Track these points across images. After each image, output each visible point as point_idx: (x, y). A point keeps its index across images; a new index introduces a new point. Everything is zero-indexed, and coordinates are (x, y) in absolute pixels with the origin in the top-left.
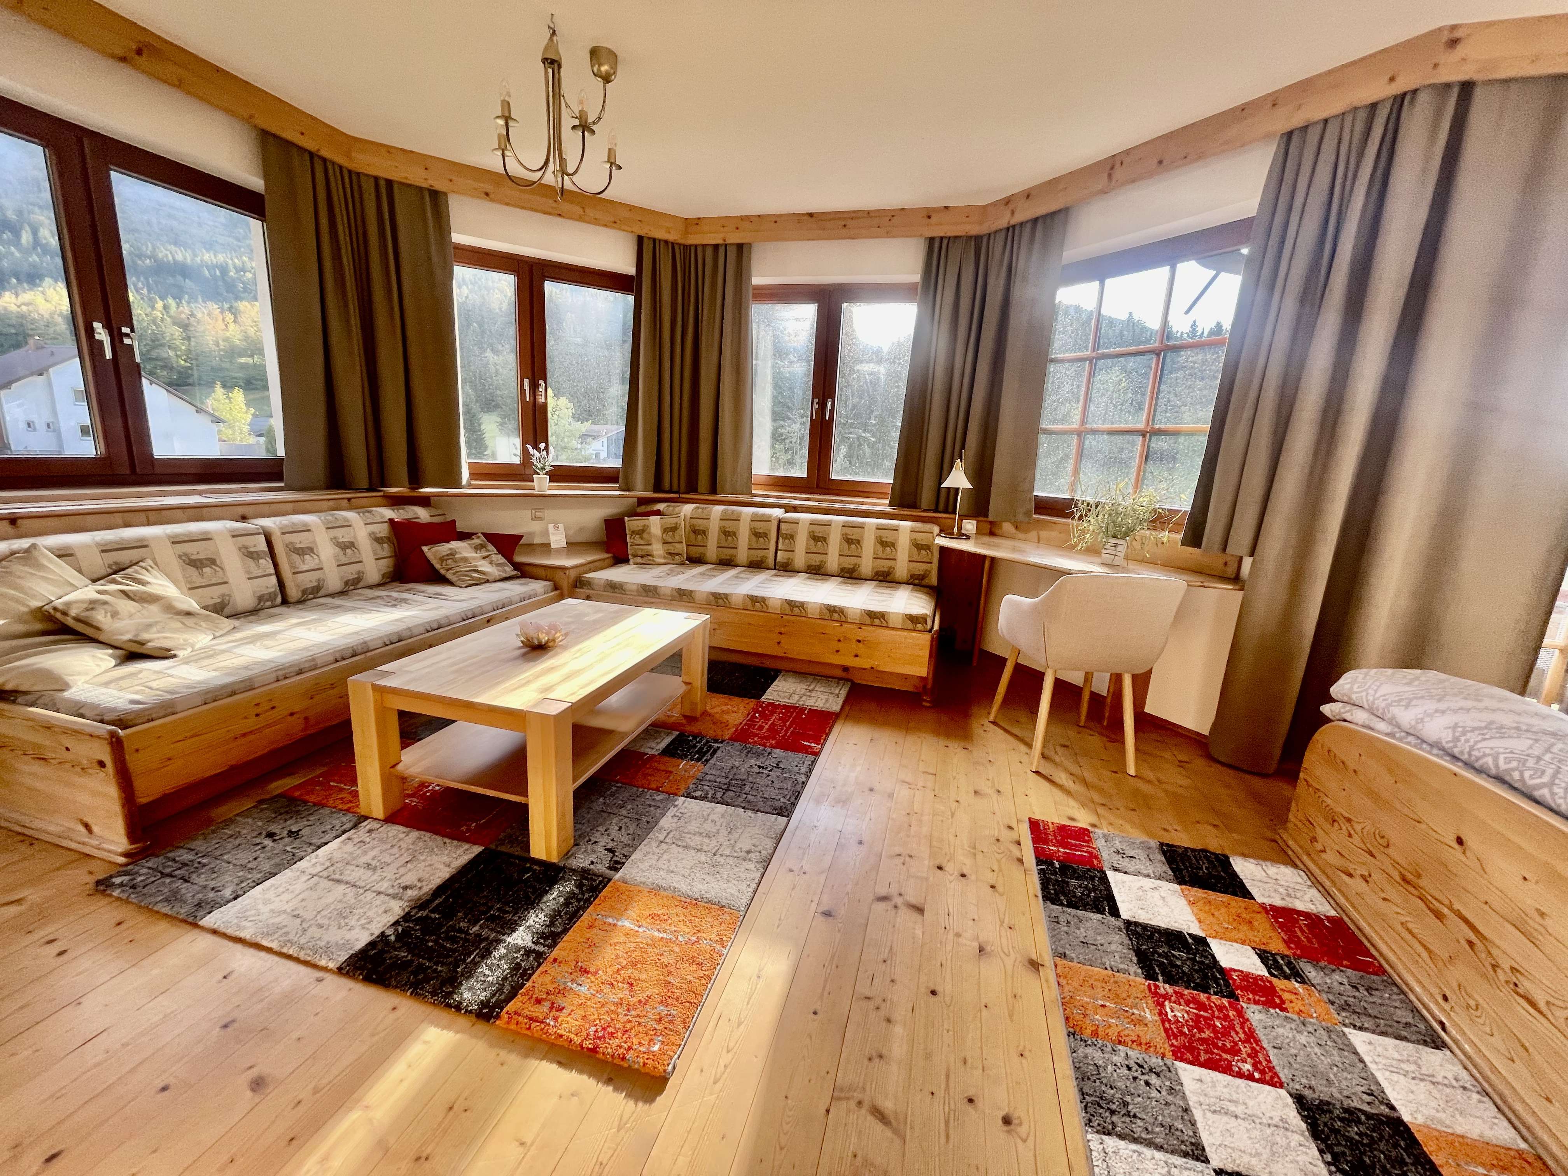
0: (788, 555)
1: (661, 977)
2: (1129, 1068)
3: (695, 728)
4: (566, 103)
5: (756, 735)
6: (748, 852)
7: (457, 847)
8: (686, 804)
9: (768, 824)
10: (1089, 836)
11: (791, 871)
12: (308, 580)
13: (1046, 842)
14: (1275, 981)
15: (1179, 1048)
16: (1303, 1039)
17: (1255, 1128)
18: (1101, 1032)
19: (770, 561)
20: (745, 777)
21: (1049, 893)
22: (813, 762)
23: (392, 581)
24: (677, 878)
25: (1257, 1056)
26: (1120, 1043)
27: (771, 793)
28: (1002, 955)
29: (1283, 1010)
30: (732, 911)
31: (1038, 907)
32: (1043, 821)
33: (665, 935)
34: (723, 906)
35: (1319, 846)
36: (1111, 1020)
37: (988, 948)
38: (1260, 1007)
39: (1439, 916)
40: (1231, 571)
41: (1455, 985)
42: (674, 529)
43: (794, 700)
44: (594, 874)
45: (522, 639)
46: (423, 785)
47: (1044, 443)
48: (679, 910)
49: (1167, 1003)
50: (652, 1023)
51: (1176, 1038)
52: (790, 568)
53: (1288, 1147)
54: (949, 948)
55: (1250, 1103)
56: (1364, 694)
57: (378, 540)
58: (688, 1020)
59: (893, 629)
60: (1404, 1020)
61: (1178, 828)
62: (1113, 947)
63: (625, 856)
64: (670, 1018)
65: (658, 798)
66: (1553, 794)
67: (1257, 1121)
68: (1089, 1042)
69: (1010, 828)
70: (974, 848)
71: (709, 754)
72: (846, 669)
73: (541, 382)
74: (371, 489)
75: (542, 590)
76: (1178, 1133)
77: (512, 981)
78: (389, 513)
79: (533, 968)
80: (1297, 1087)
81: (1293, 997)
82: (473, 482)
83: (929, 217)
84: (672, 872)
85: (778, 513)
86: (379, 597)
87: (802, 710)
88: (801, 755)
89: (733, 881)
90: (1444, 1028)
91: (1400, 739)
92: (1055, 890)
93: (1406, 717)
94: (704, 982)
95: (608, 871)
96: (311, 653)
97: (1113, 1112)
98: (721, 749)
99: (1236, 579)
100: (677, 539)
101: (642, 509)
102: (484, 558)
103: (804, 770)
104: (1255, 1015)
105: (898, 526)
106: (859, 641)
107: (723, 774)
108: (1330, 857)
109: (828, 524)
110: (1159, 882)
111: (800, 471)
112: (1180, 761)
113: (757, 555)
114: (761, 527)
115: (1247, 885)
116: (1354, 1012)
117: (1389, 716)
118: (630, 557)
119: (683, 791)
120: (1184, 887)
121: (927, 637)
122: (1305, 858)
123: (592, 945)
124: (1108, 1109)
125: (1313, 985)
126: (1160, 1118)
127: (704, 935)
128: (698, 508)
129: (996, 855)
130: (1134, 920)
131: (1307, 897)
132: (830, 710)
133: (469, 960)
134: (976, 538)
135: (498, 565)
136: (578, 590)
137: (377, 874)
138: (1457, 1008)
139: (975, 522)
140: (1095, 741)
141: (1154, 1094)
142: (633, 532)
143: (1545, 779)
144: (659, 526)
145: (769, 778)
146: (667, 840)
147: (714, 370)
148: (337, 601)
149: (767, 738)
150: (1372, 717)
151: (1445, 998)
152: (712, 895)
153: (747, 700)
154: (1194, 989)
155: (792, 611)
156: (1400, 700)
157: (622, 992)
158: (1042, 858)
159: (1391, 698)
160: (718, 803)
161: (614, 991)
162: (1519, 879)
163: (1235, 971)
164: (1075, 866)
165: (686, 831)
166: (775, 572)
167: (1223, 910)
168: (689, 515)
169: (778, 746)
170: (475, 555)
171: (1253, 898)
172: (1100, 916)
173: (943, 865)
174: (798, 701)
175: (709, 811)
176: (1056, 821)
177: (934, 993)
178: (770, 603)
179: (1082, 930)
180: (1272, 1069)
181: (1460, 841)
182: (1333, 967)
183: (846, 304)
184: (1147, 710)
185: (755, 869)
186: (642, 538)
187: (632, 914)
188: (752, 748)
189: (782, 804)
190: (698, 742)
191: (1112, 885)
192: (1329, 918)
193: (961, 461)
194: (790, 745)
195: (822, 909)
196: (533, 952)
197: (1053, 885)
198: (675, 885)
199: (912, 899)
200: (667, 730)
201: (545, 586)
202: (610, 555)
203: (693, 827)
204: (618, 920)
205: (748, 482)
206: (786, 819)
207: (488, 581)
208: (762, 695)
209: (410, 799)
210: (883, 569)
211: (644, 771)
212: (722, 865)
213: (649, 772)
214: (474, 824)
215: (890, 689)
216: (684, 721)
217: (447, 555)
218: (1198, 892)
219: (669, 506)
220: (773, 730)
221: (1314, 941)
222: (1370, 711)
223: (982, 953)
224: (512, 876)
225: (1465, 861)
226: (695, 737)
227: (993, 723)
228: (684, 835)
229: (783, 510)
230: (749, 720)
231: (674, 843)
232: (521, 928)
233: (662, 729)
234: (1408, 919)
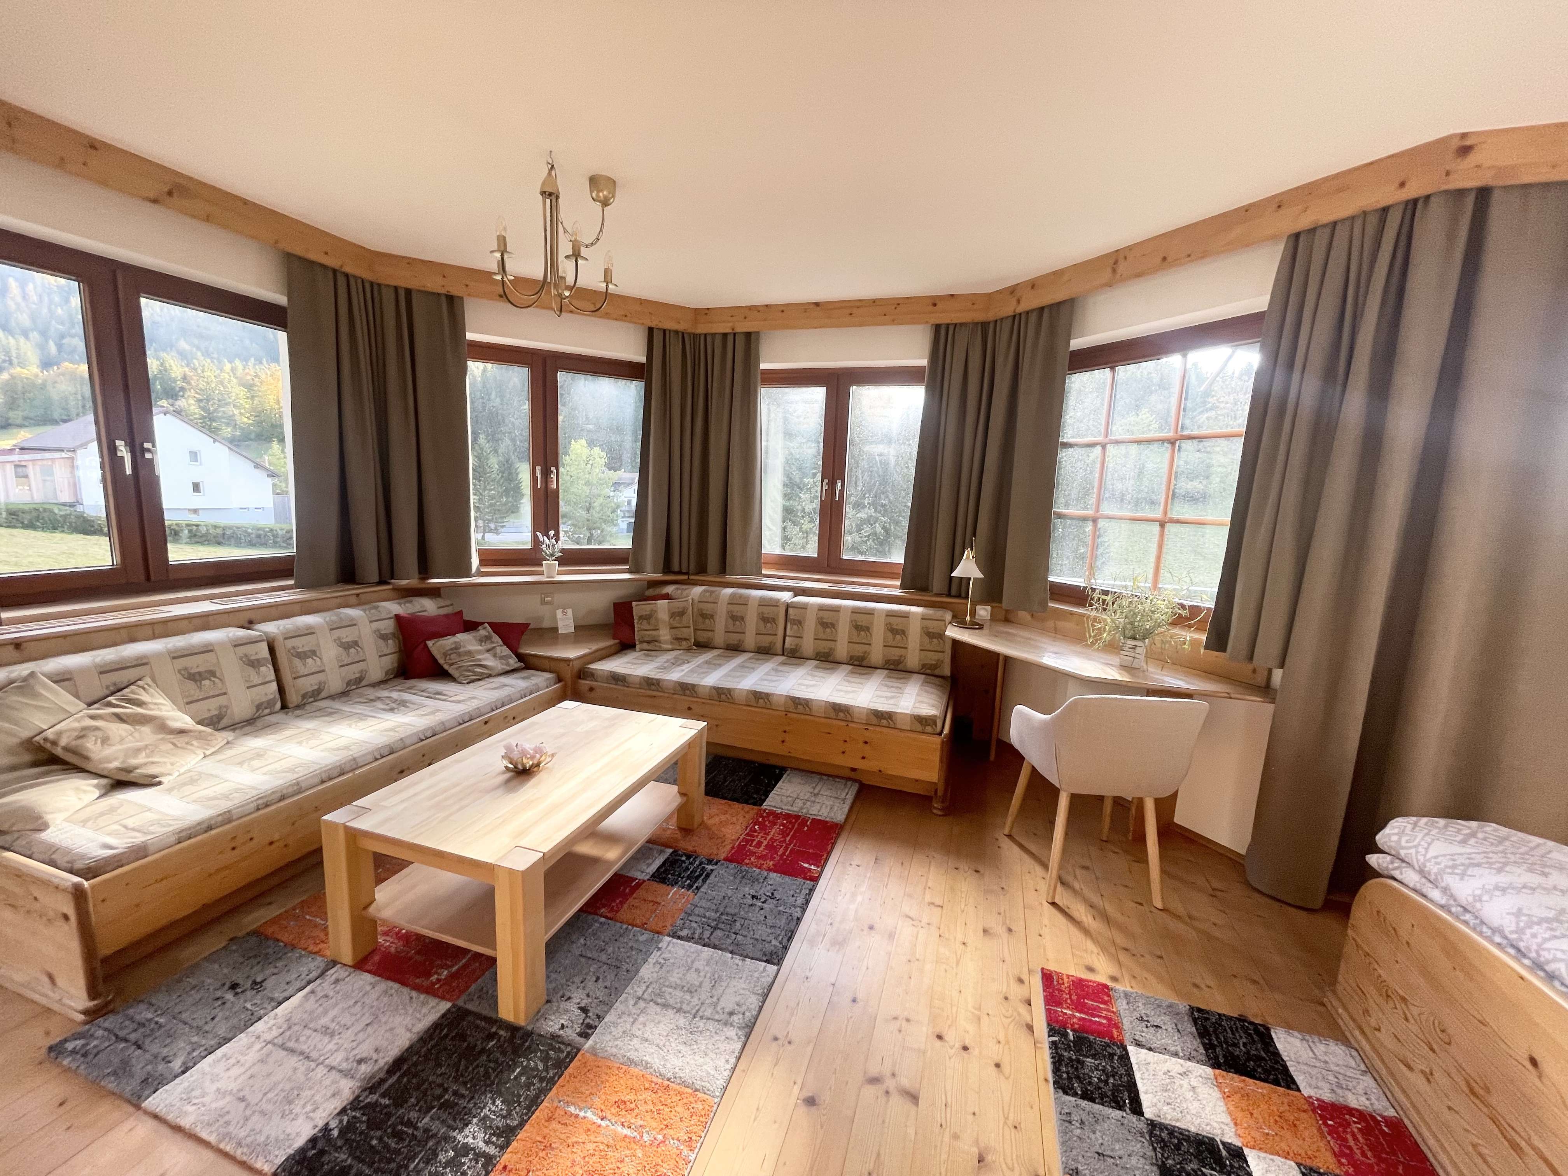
0: (797, 640)
3: (690, 845)
4: (564, 228)
5: (753, 853)
6: (731, 1014)
7: (423, 1004)
8: (671, 947)
9: (756, 975)
10: (1109, 996)
11: (776, 1039)
12: (308, 684)
13: (1059, 1004)
19: (778, 647)
20: (736, 911)
21: (1060, 1077)
22: (811, 890)
23: (394, 677)
24: (650, 1049)
27: (762, 931)
30: (706, 1097)
31: (1049, 1097)
32: (1057, 973)
33: (629, 1132)
34: (696, 1090)
35: (1373, 1022)
37: (989, 1158)
40: (1260, 679)
42: (682, 613)
43: (797, 808)
44: (563, 1043)
45: (507, 764)
47: (1059, 529)
48: (647, 1095)
52: (797, 655)
54: (944, 1157)
56: (1413, 851)
57: (383, 637)
59: (901, 730)
61: (1211, 984)
62: (1134, 1160)
63: (598, 1017)
65: (642, 938)
69: (1021, 981)
70: (979, 1009)
71: (700, 880)
72: (854, 770)
73: (553, 469)
74: (381, 582)
78: (396, 607)
82: (482, 571)
83: (935, 305)
84: (647, 1040)
85: (787, 596)
86: (379, 698)
87: (805, 820)
88: (800, 880)
89: (711, 1054)
91: (1457, 918)
92: (1068, 1073)
93: (1463, 889)
95: (578, 1038)
96: (296, 776)
98: (714, 873)
99: (1266, 690)
100: (685, 624)
101: (650, 592)
102: (488, 650)
103: (800, 901)
105: (908, 612)
106: (866, 743)
107: (714, 907)
108: (1386, 1039)
109: (837, 609)
110: (1189, 1063)
111: (811, 550)
112: (1214, 889)
113: (765, 641)
114: (768, 611)
115: (1291, 1069)
117: (1443, 884)
118: (637, 643)
119: (669, 928)
120: (1218, 1071)
121: (938, 740)
122: (1360, 1038)
123: (547, 1146)
127: (671, 1132)
128: (705, 591)
129: (1004, 1019)
130: (1159, 1120)
131: (1360, 1089)
132: (835, 820)
133: (413, 1165)
134: (990, 630)
135: (501, 658)
136: (580, 681)
137: (334, 1041)
139: (989, 608)
140: (1120, 862)
142: (641, 617)
144: (667, 610)
145: (762, 912)
146: (646, 996)
147: (723, 452)
148: (337, 705)
149: (763, 857)
150: (1423, 880)
152: (686, 1074)
153: (747, 807)
155: (796, 708)
156: (1454, 867)
158: (1056, 1027)
159: (1445, 862)
160: (704, 945)
164: (1092, 1038)
165: (667, 984)
166: (782, 658)
167: (1263, 1106)
168: (696, 599)
169: (775, 869)
170: (480, 648)
171: (1299, 1090)
172: (1118, 1113)
173: (944, 1034)
174: (802, 808)
175: (694, 956)
176: (1072, 972)
178: (774, 699)
179: (1098, 1134)
181: (1533, 1062)
183: (854, 387)
184: (1177, 820)
185: (735, 1038)
186: (649, 624)
187: (597, 1101)
188: (747, 872)
189: (773, 948)
190: (690, 863)
191: (1135, 1067)
192: (1388, 1121)
193: (972, 550)
194: (788, 868)
195: (806, 1094)
196: (483, 1157)
197: (1066, 1065)
198: (647, 1058)
199: (905, 1082)
200: (660, 848)
201: (548, 679)
202: (617, 641)
203: (674, 978)
204: (580, 1110)
205: (757, 563)
206: (775, 967)
207: (490, 676)
208: (764, 801)
209: (384, 938)
210: (894, 658)
211: (631, 901)
212: (701, 1032)
213: (636, 902)
214: (445, 973)
215: (901, 792)
216: (679, 835)
217: (451, 649)
218: (1235, 1080)
219: (677, 589)
220: (771, 847)
221: (1369, 1154)
222: (1421, 872)
223: (982, 1164)
224: (476, 1045)
225: (1542, 1088)
226: (689, 857)
227: (1009, 836)
228: (663, 989)
229: (790, 593)
230: (747, 835)
231: (652, 1000)
232: (475, 1120)
233: (655, 846)
234: (1480, 1142)
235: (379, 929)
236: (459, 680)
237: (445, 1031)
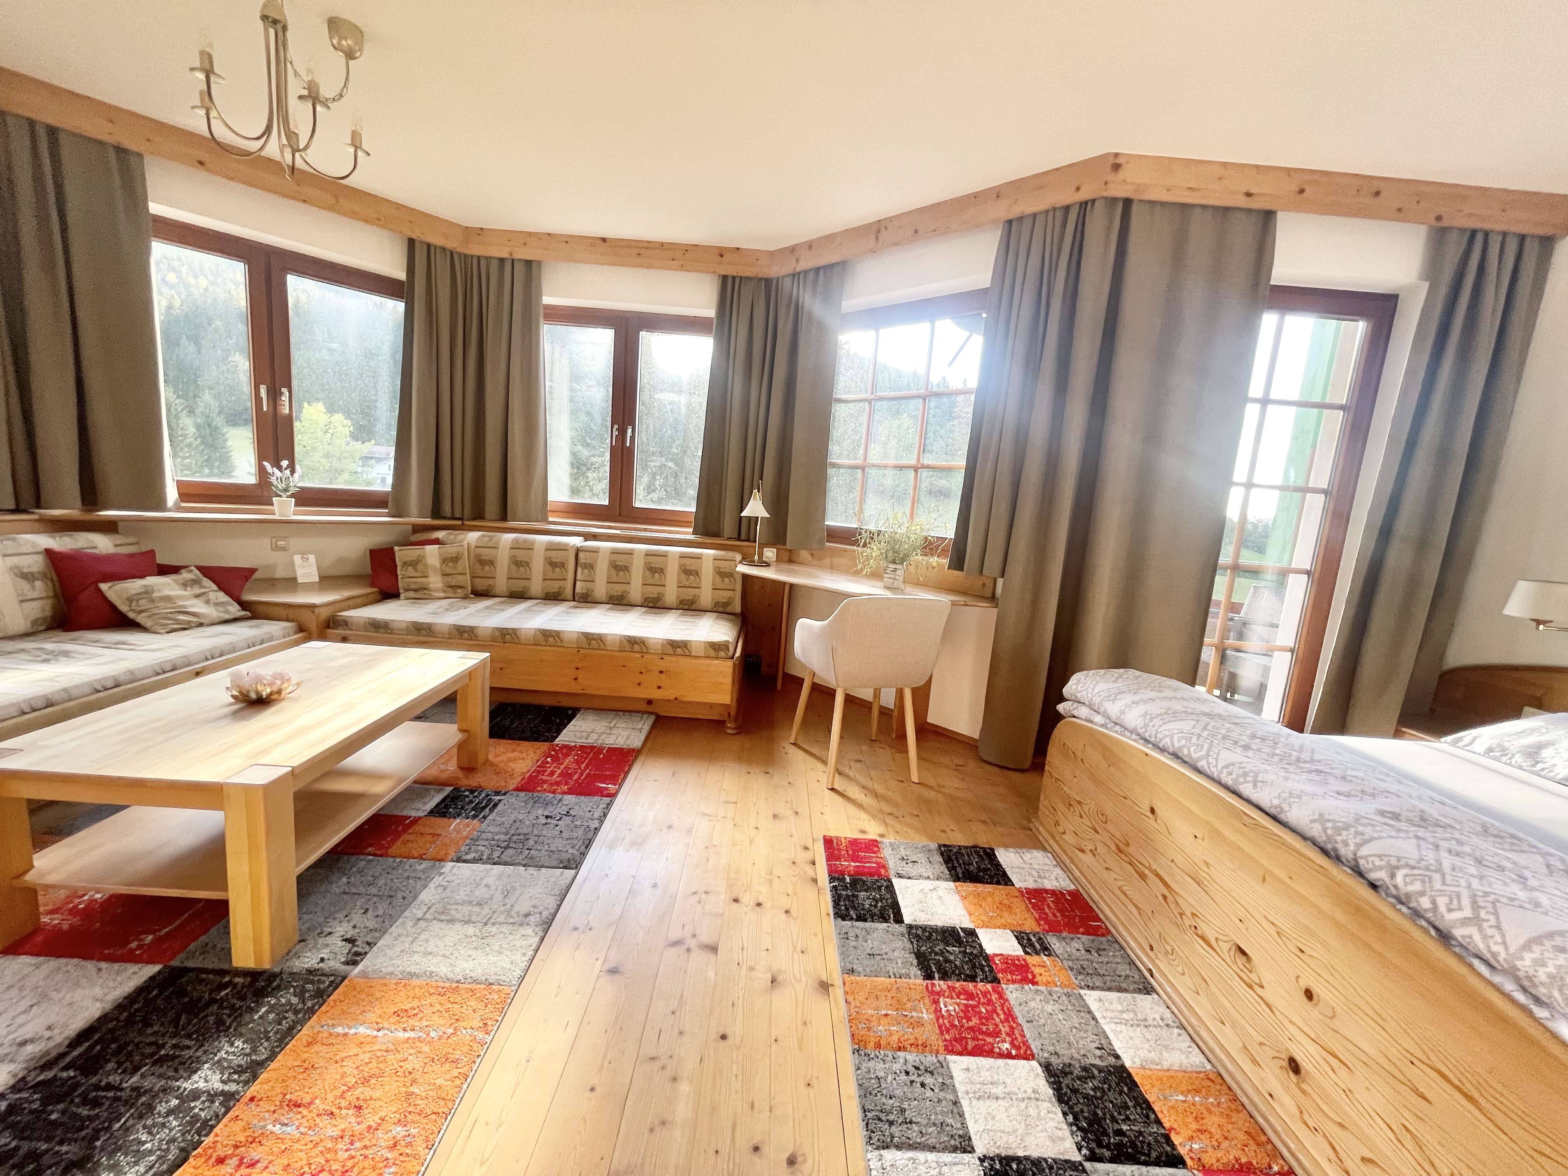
0: (589, 585)
1: (403, 1089)
2: (907, 1073)
3: (473, 781)
4: (294, 69)
5: (545, 782)
6: (527, 915)
7: (119, 972)
8: (455, 871)
9: (553, 880)
10: (878, 847)
11: (576, 929)
13: (838, 859)
14: (1028, 957)
15: (950, 1041)
16: (1049, 1008)
17: (1011, 1105)
18: (883, 1043)
19: (568, 592)
20: (530, 830)
21: (839, 909)
22: (609, 804)
23: (45, 630)
24: (435, 961)
25: (1013, 1034)
26: (900, 1049)
27: (559, 844)
28: (793, 980)
29: (1034, 983)
30: (501, 988)
31: (830, 925)
32: (837, 838)
33: (412, 1034)
34: (491, 984)
35: (1061, 829)
36: (892, 1028)
37: (780, 978)
38: (1016, 986)
39: (1143, 876)
40: (988, 591)
41: (1157, 936)
42: (456, 559)
43: (591, 740)
44: (324, 975)
45: (235, 693)
46: (75, 894)
47: (834, 478)
48: (434, 999)
49: (941, 1000)
50: (383, 1152)
51: (948, 1031)
52: (589, 599)
53: (1039, 1117)
54: (742, 985)
55: (1008, 1081)
56: (1085, 693)
57: (27, 577)
58: (432, 1136)
59: (696, 657)
60: (1123, 974)
61: (954, 828)
62: (896, 953)
63: (369, 944)
64: (408, 1140)
65: (420, 868)
66: (1209, 764)
67: (1014, 1098)
68: (872, 1056)
69: (806, 848)
70: (771, 874)
71: (487, 810)
72: (650, 702)
73: (285, 390)
74: (16, 510)
75: (281, 633)
76: (948, 1129)
77: (183, 1140)
78: (46, 541)
79: (217, 1116)
80: (1046, 1055)
81: (1042, 970)
82: (183, 505)
83: (721, 256)
84: (430, 953)
85: (577, 541)
86: (22, 650)
87: (600, 750)
88: (597, 798)
89: (506, 952)
90: (1152, 976)
91: (1110, 729)
92: (845, 905)
93: (1113, 709)
94: (458, 1082)
95: (343, 967)
97: (891, 1123)
98: (503, 803)
100: (460, 569)
101: (416, 537)
102: (197, 596)
103: (598, 814)
104: (1013, 993)
105: (702, 554)
106: (661, 672)
107: (504, 831)
108: (1069, 838)
109: (630, 553)
110: (937, 882)
111: (601, 499)
112: (956, 766)
113: (554, 586)
114: (557, 556)
115: (1008, 873)
116: (1088, 974)
117: (1103, 709)
118: (401, 591)
119: (452, 854)
120: (957, 884)
121: (730, 663)
122: (1052, 842)
123: (308, 1068)
124: (888, 1120)
125: (1057, 956)
126: (933, 1117)
127: (464, 1024)
128: (483, 536)
129: (792, 878)
130: (915, 923)
131: (1053, 876)
132: (632, 747)
133: (117, 1126)
134: (776, 566)
135: (216, 604)
136: (329, 631)
138: (1160, 956)
139: (775, 550)
140: (885, 754)
141: (929, 1093)
142: (405, 563)
143: (1203, 753)
144: (437, 556)
145: (557, 828)
146: (427, 916)
147: (501, 387)
149: (558, 783)
150: (1092, 712)
151: (1152, 949)
152: (478, 973)
153: (538, 744)
154: (965, 980)
155: (589, 644)
156: (1109, 696)
157: (348, 1121)
158: (835, 876)
159: (1103, 694)
160: (494, 864)
161: (334, 1122)
162: (1192, 838)
163: (997, 955)
164: (864, 878)
165: (453, 901)
166: (572, 603)
167: (989, 899)
168: (473, 544)
169: (570, 792)
170: (183, 593)
171: (1013, 885)
172: (885, 925)
173: (740, 897)
174: (597, 740)
175: (482, 874)
176: (849, 835)
177: (724, 1037)
178: (566, 637)
179: (869, 941)
180: (1025, 1043)
181: (1153, 811)
182: (1072, 936)
183: (644, 332)
184: (930, 719)
185: (532, 934)
186: (415, 570)
187: (371, 1016)
188: (539, 797)
189: (570, 856)
190: (474, 797)
191: (897, 892)
192: (1070, 893)
193: (759, 491)
194: (584, 789)
195: (608, 966)
196: (220, 1095)
197: (844, 900)
198: (432, 968)
199: (705, 939)
200: (438, 787)
201: (285, 628)
202: (375, 589)
203: (461, 896)
204: (350, 1028)
205: (543, 509)
206: (573, 872)
207: (201, 625)
208: (557, 737)
209: (49, 917)
210: (687, 598)
211: (406, 837)
212: (493, 936)
213: (411, 837)
214: (150, 937)
215: (697, 719)
216: (460, 774)
217: (140, 594)
218: (970, 887)
219: (450, 534)
220: (566, 775)
221: (1058, 915)
222: (1091, 707)
223: (774, 984)
224: (201, 998)
225: (1157, 827)
226: (472, 791)
227: (794, 744)
228: (449, 907)
229: (582, 538)
230: (539, 766)
231: (435, 919)
232: (206, 1066)
233: (431, 787)
234: (1123, 883)
235: (42, 909)
236: (154, 629)
237: (155, 993)
